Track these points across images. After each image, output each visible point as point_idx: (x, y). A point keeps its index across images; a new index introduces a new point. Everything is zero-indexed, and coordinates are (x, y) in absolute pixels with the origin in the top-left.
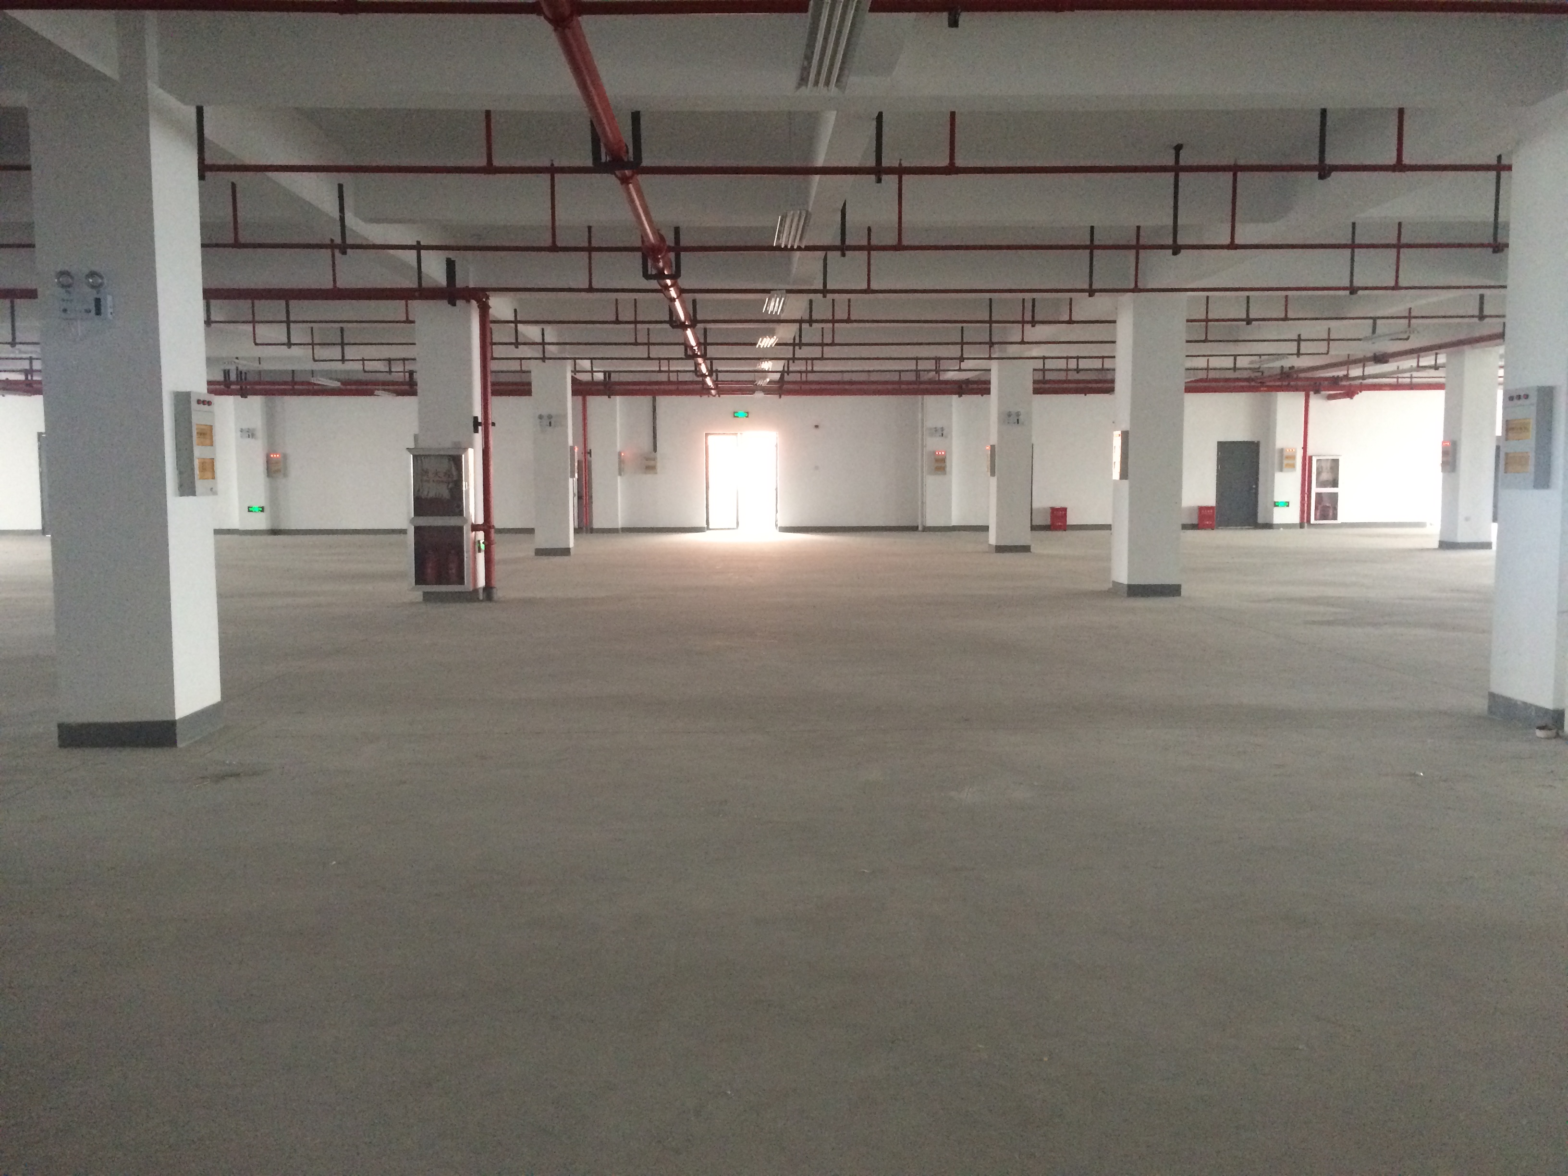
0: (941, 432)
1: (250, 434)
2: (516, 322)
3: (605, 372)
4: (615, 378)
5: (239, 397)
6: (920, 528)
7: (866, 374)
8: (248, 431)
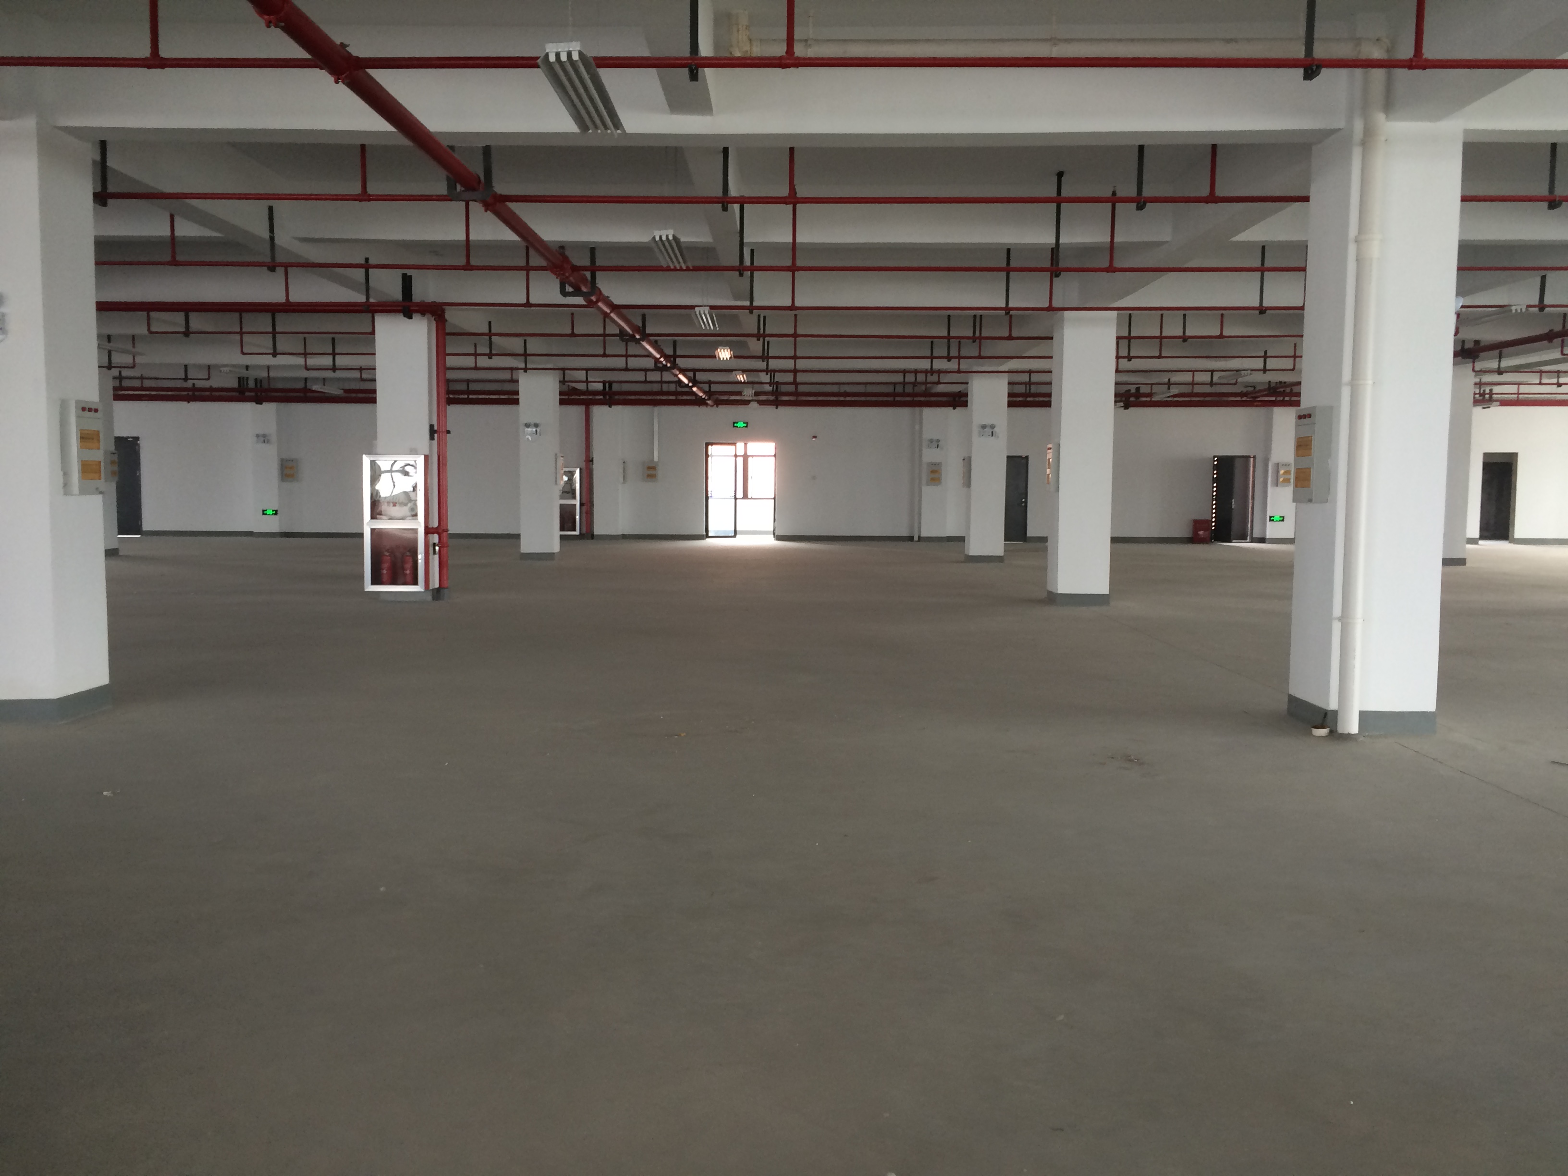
0: (936, 443)
1: (264, 438)
2: (490, 334)
3: (604, 383)
4: (615, 387)
5: (254, 404)
6: (916, 538)
7: (863, 386)
8: (264, 436)
